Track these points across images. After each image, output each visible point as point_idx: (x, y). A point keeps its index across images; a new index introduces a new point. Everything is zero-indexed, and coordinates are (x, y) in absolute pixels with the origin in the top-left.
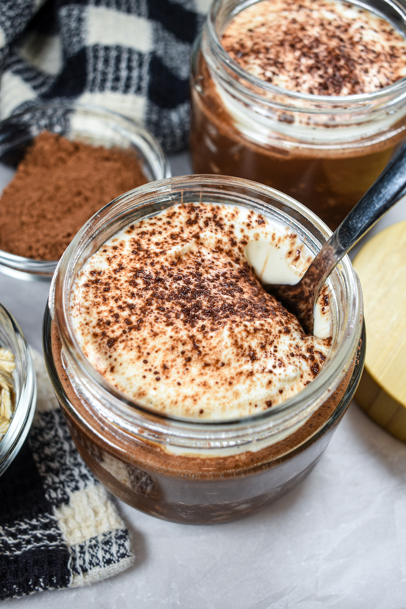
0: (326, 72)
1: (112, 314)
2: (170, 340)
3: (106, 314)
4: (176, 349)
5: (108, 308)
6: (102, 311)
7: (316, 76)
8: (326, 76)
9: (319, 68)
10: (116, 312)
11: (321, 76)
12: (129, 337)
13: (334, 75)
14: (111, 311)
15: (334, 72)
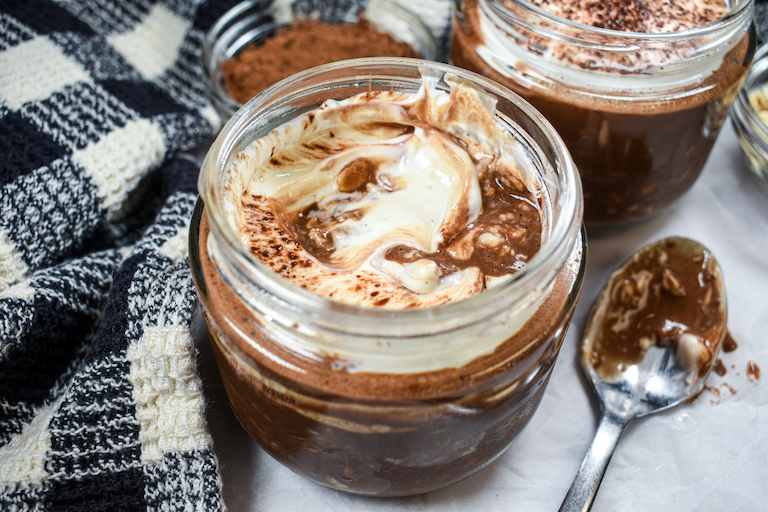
0: (607, 14)
1: (273, 245)
2: (357, 279)
3: (265, 243)
4: (364, 289)
5: (269, 238)
6: (259, 240)
7: (594, 15)
8: (606, 18)
9: (601, 8)
10: (278, 243)
11: (600, 16)
12: (292, 274)
13: (617, 18)
14: (271, 242)
15: (618, 15)
